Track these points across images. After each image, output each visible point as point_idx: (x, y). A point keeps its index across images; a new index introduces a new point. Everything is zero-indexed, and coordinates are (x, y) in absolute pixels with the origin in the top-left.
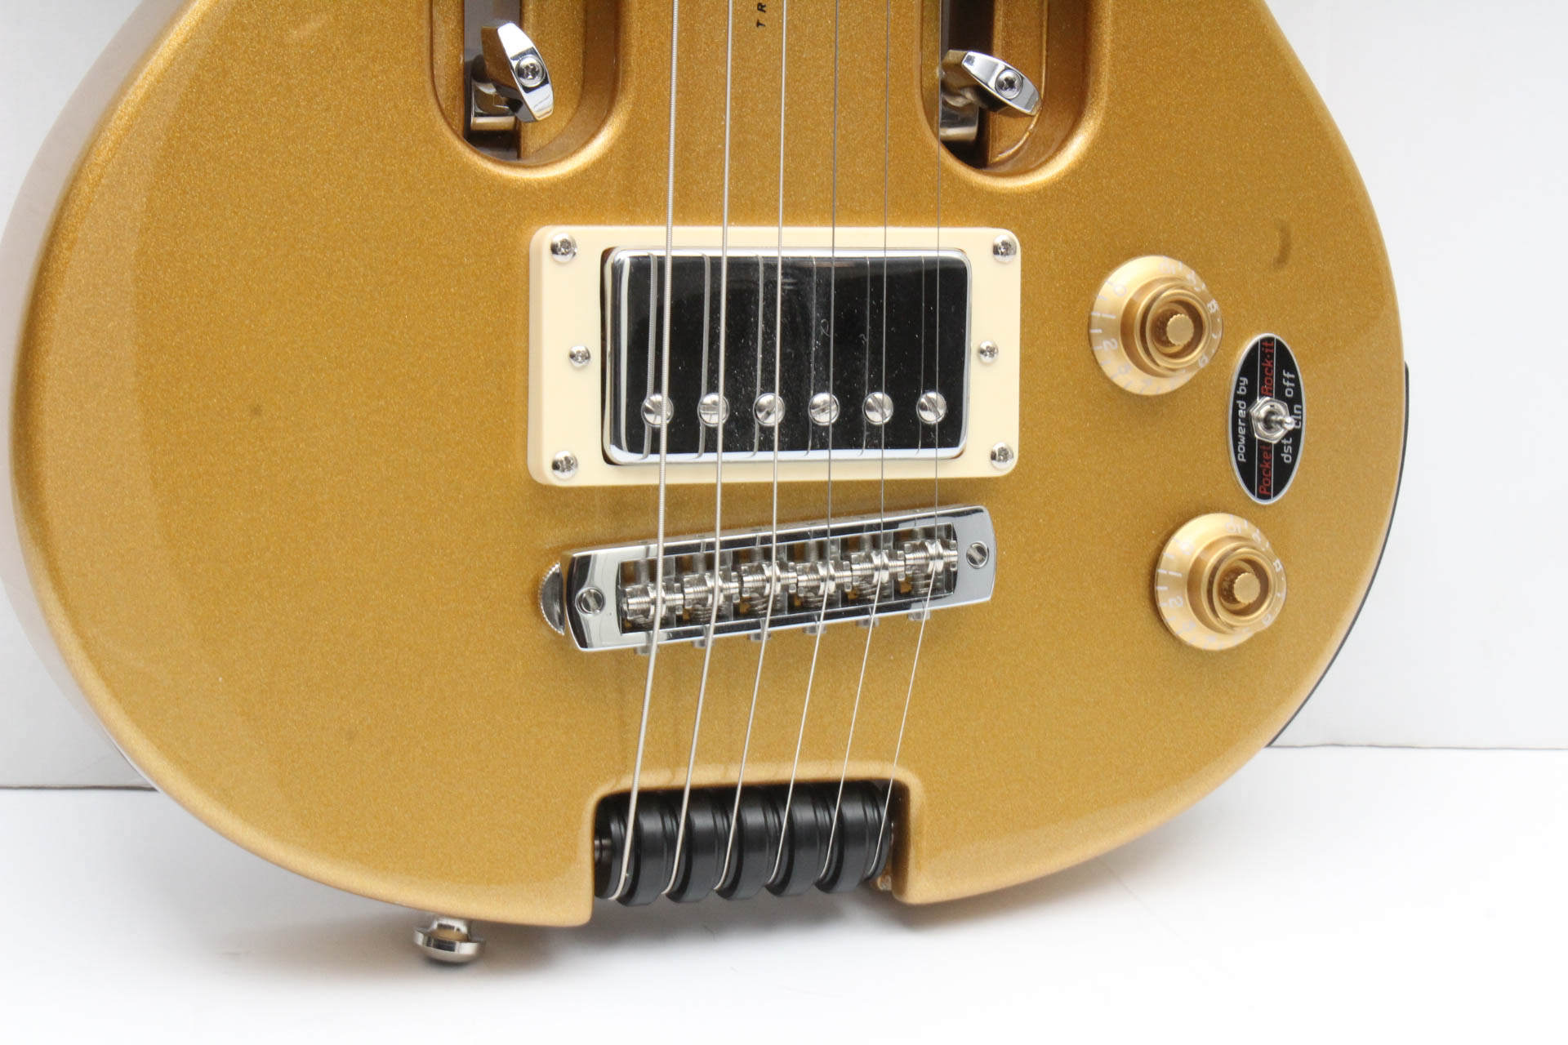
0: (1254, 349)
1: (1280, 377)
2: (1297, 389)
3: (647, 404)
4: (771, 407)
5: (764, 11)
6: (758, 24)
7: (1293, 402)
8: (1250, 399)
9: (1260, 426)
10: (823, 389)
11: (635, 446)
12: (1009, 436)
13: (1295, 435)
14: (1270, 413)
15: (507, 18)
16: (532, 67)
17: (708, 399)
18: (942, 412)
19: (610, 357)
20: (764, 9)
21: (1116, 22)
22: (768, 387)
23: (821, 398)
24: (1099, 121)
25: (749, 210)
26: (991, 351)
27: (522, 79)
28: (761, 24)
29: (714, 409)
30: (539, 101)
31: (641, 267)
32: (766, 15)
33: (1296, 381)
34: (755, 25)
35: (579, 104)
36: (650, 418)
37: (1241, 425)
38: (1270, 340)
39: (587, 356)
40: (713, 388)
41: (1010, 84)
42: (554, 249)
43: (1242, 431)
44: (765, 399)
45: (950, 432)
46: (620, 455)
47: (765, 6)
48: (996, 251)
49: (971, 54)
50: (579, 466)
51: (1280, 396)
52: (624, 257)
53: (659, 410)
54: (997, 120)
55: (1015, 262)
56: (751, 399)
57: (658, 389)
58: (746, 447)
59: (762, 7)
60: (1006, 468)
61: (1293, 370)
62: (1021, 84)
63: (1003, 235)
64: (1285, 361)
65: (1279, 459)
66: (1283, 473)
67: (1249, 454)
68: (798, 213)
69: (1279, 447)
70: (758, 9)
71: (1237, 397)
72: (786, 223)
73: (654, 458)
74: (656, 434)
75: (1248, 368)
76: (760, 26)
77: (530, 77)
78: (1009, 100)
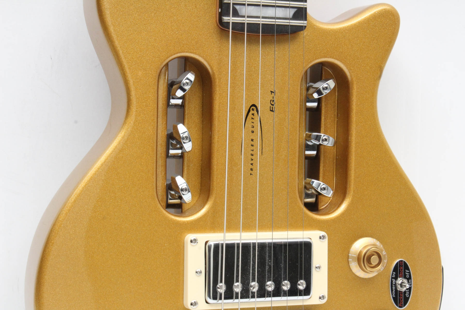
0: (397, 264)
1: (405, 272)
2: (410, 275)
3: (218, 286)
4: (254, 286)
5: (253, 171)
6: (251, 174)
7: (409, 279)
8: (396, 278)
9: (399, 286)
10: (269, 280)
11: (215, 298)
12: (325, 292)
13: (410, 289)
14: (402, 283)
15: (178, 174)
16: (185, 189)
17: (236, 284)
18: (305, 286)
19: (207, 273)
20: (252, 170)
21: (355, 170)
22: (254, 280)
23: (269, 283)
24: (350, 199)
25: (248, 227)
26: (319, 267)
27: (182, 192)
28: (252, 174)
29: (238, 287)
30: (187, 197)
31: (217, 247)
32: (253, 172)
33: (410, 273)
34: (250, 174)
35: (199, 196)
36: (219, 290)
37: (393, 286)
38: (402, 261)
39: (201, 272)
40: (237, 281)
41: (324, 189)
42: (191, 241)
43: (394, 288)
44: (253, 284)
45: (307, 291)
46: (210, 301)
47: (253, 169)
48: (320, 238)
49: (313, 180)
50: (198, 304)
51: (405, 277)
52: (212, 243)
53: (222, 288)
54: (320, 197)
55: (326, 241)
56: (248, 283)
57: (221, 282)
58: (247, 297)
59: (252, 169)
60: (324, 301)
61: (409, 269)
62: (328, 189)
63: (322, 233)
64: (406, 267)
65: (405, 296)
66: (406, 300)
67: (396, 294)
68: (263, 227)
69: (405, 292)
70: (251, 170)
71: (392, 278)
72: (259, 231)
73: (220, 301)
74: (221, 295)
75: (395, 269)
76: (251, 175)
77: (185, 191)
78: (324, 193)
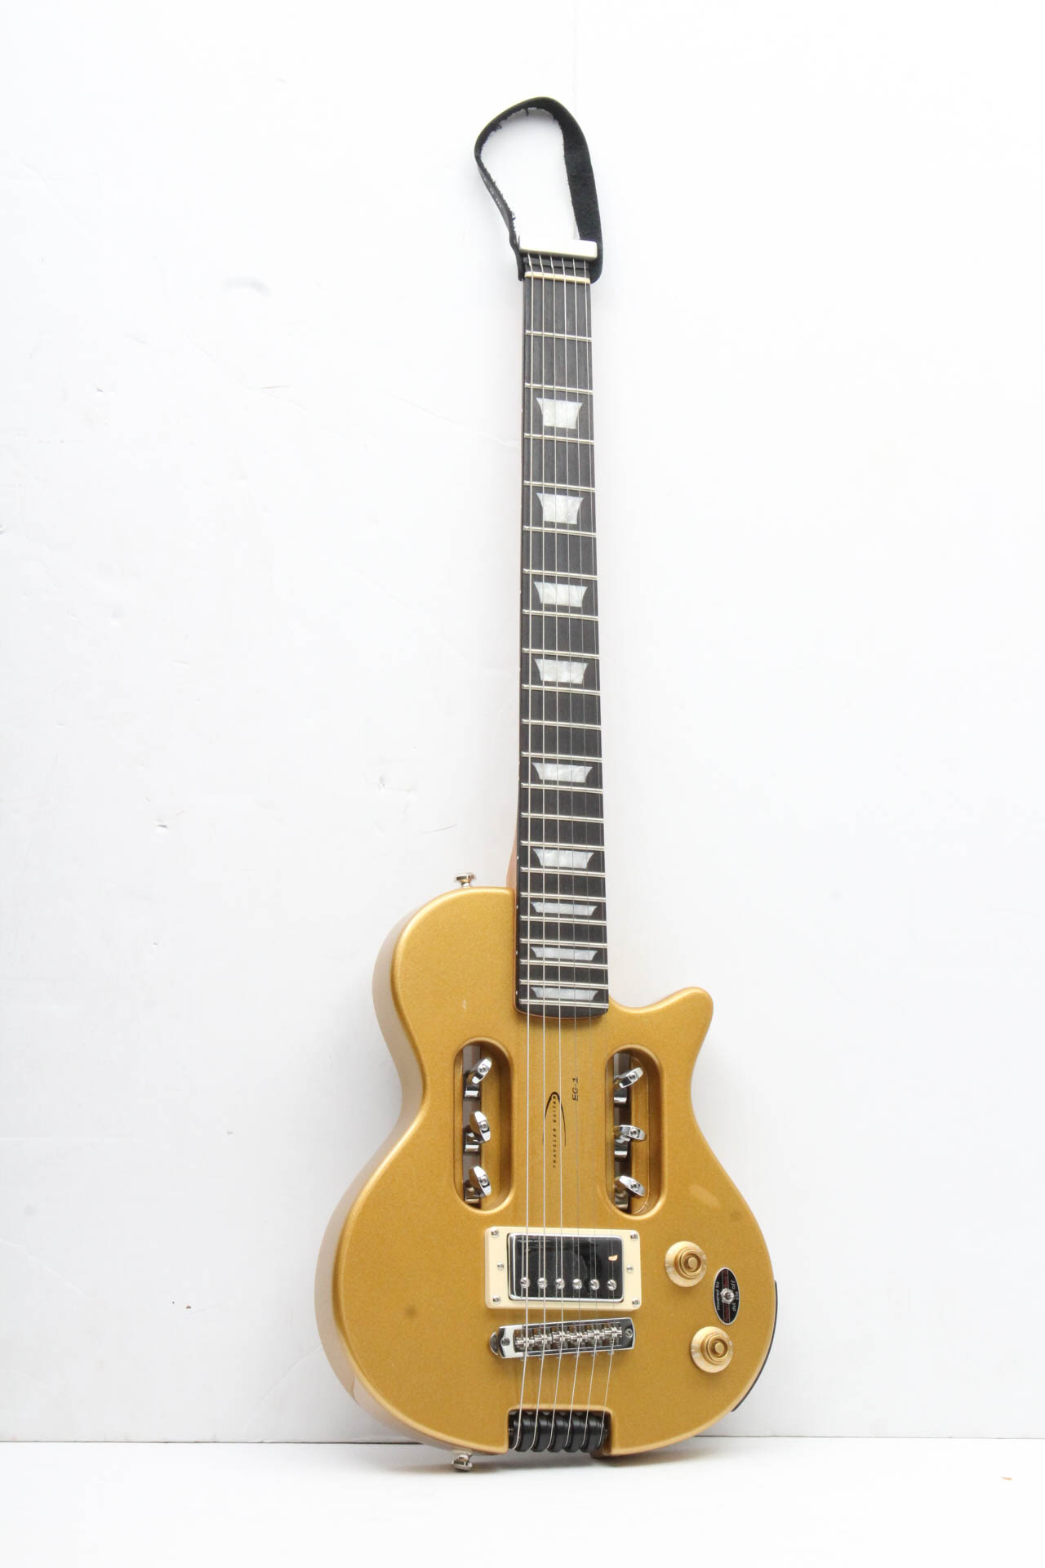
0: (721, 1273)
1: (730, 1282)
2: (737, 1286)
3: (522, 1281)
4: (560, 1283)
7: (736, 1290)
8: (720, 1289)
9: (725, 1298)
10: (576, 1278)
11: (519, 1294)
12: (638, 1296)
13: (737, 1302)
14: (728, 1294)
15: (475, 1165)
16: (485, 1180)
17: (541, 1280)
18: (615, 1286)
19: (510, 1267)
22: (559, 1277)
23: (576, 1281)
24: (666, 1198)
25: (552, 1223)
26: (631, 1269)
27: (481, 1182)
29: (542, 1282)
30: (487, 1191)
31: (519, 1238)
32: (556, 1163)
33: (736, 1284)
35: (500, 1193)
36: (523, 1285)
37: (718, 1297)
38: (726, 1270)
39: (503, 1266)
40: (542, 1276)
41: (635, 1186)
42: (492, 1233)
43: (718, 1300)
44: (558, 1280)
45: (618, 1293)
46: (515, 1297)
47: (556, 1161)
48: (632, 1237)
49: (624, 1177)
50: (502, 1301)
51: (731, 1289)
52: (513, 1236)
53: (526, 1282)
54: (634, 1200)
55: (638, 1241)
56: (554, 1280)
57: (525, 1276)
58: (553, 1295)
60: (637, 1307)
61: (735, 1280)
62: (641, 1186)
63: (634, 1232)
64: (732, 1277)
65: (732, 1309)
66: (733, 1314)
67: (721, 1307)
68: (567, 1225)
69: (732, 1305)
70: (553, 1162)
71: (716, 1288)
72: (563, 1227)
73: (524, 1298)
74: (525, 1290)
75: (719, 1279)
76: (554, 1167)
77: (484, 1182)
78: (637, 1192)
